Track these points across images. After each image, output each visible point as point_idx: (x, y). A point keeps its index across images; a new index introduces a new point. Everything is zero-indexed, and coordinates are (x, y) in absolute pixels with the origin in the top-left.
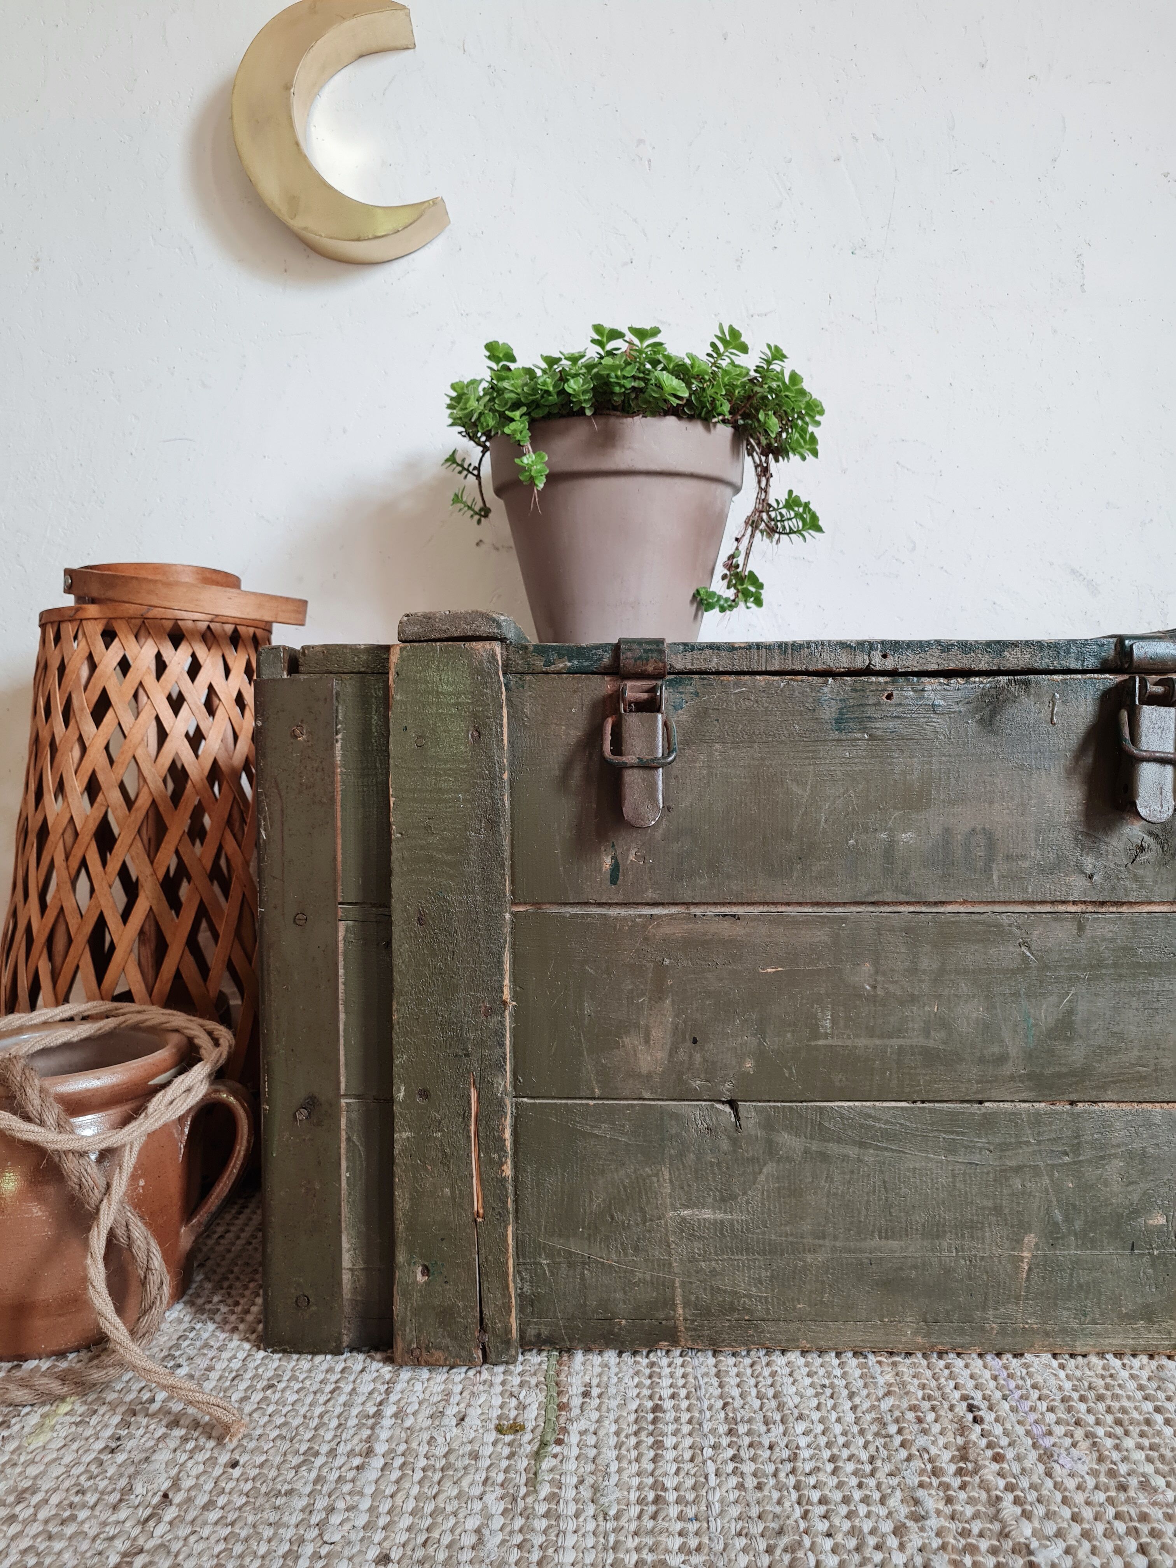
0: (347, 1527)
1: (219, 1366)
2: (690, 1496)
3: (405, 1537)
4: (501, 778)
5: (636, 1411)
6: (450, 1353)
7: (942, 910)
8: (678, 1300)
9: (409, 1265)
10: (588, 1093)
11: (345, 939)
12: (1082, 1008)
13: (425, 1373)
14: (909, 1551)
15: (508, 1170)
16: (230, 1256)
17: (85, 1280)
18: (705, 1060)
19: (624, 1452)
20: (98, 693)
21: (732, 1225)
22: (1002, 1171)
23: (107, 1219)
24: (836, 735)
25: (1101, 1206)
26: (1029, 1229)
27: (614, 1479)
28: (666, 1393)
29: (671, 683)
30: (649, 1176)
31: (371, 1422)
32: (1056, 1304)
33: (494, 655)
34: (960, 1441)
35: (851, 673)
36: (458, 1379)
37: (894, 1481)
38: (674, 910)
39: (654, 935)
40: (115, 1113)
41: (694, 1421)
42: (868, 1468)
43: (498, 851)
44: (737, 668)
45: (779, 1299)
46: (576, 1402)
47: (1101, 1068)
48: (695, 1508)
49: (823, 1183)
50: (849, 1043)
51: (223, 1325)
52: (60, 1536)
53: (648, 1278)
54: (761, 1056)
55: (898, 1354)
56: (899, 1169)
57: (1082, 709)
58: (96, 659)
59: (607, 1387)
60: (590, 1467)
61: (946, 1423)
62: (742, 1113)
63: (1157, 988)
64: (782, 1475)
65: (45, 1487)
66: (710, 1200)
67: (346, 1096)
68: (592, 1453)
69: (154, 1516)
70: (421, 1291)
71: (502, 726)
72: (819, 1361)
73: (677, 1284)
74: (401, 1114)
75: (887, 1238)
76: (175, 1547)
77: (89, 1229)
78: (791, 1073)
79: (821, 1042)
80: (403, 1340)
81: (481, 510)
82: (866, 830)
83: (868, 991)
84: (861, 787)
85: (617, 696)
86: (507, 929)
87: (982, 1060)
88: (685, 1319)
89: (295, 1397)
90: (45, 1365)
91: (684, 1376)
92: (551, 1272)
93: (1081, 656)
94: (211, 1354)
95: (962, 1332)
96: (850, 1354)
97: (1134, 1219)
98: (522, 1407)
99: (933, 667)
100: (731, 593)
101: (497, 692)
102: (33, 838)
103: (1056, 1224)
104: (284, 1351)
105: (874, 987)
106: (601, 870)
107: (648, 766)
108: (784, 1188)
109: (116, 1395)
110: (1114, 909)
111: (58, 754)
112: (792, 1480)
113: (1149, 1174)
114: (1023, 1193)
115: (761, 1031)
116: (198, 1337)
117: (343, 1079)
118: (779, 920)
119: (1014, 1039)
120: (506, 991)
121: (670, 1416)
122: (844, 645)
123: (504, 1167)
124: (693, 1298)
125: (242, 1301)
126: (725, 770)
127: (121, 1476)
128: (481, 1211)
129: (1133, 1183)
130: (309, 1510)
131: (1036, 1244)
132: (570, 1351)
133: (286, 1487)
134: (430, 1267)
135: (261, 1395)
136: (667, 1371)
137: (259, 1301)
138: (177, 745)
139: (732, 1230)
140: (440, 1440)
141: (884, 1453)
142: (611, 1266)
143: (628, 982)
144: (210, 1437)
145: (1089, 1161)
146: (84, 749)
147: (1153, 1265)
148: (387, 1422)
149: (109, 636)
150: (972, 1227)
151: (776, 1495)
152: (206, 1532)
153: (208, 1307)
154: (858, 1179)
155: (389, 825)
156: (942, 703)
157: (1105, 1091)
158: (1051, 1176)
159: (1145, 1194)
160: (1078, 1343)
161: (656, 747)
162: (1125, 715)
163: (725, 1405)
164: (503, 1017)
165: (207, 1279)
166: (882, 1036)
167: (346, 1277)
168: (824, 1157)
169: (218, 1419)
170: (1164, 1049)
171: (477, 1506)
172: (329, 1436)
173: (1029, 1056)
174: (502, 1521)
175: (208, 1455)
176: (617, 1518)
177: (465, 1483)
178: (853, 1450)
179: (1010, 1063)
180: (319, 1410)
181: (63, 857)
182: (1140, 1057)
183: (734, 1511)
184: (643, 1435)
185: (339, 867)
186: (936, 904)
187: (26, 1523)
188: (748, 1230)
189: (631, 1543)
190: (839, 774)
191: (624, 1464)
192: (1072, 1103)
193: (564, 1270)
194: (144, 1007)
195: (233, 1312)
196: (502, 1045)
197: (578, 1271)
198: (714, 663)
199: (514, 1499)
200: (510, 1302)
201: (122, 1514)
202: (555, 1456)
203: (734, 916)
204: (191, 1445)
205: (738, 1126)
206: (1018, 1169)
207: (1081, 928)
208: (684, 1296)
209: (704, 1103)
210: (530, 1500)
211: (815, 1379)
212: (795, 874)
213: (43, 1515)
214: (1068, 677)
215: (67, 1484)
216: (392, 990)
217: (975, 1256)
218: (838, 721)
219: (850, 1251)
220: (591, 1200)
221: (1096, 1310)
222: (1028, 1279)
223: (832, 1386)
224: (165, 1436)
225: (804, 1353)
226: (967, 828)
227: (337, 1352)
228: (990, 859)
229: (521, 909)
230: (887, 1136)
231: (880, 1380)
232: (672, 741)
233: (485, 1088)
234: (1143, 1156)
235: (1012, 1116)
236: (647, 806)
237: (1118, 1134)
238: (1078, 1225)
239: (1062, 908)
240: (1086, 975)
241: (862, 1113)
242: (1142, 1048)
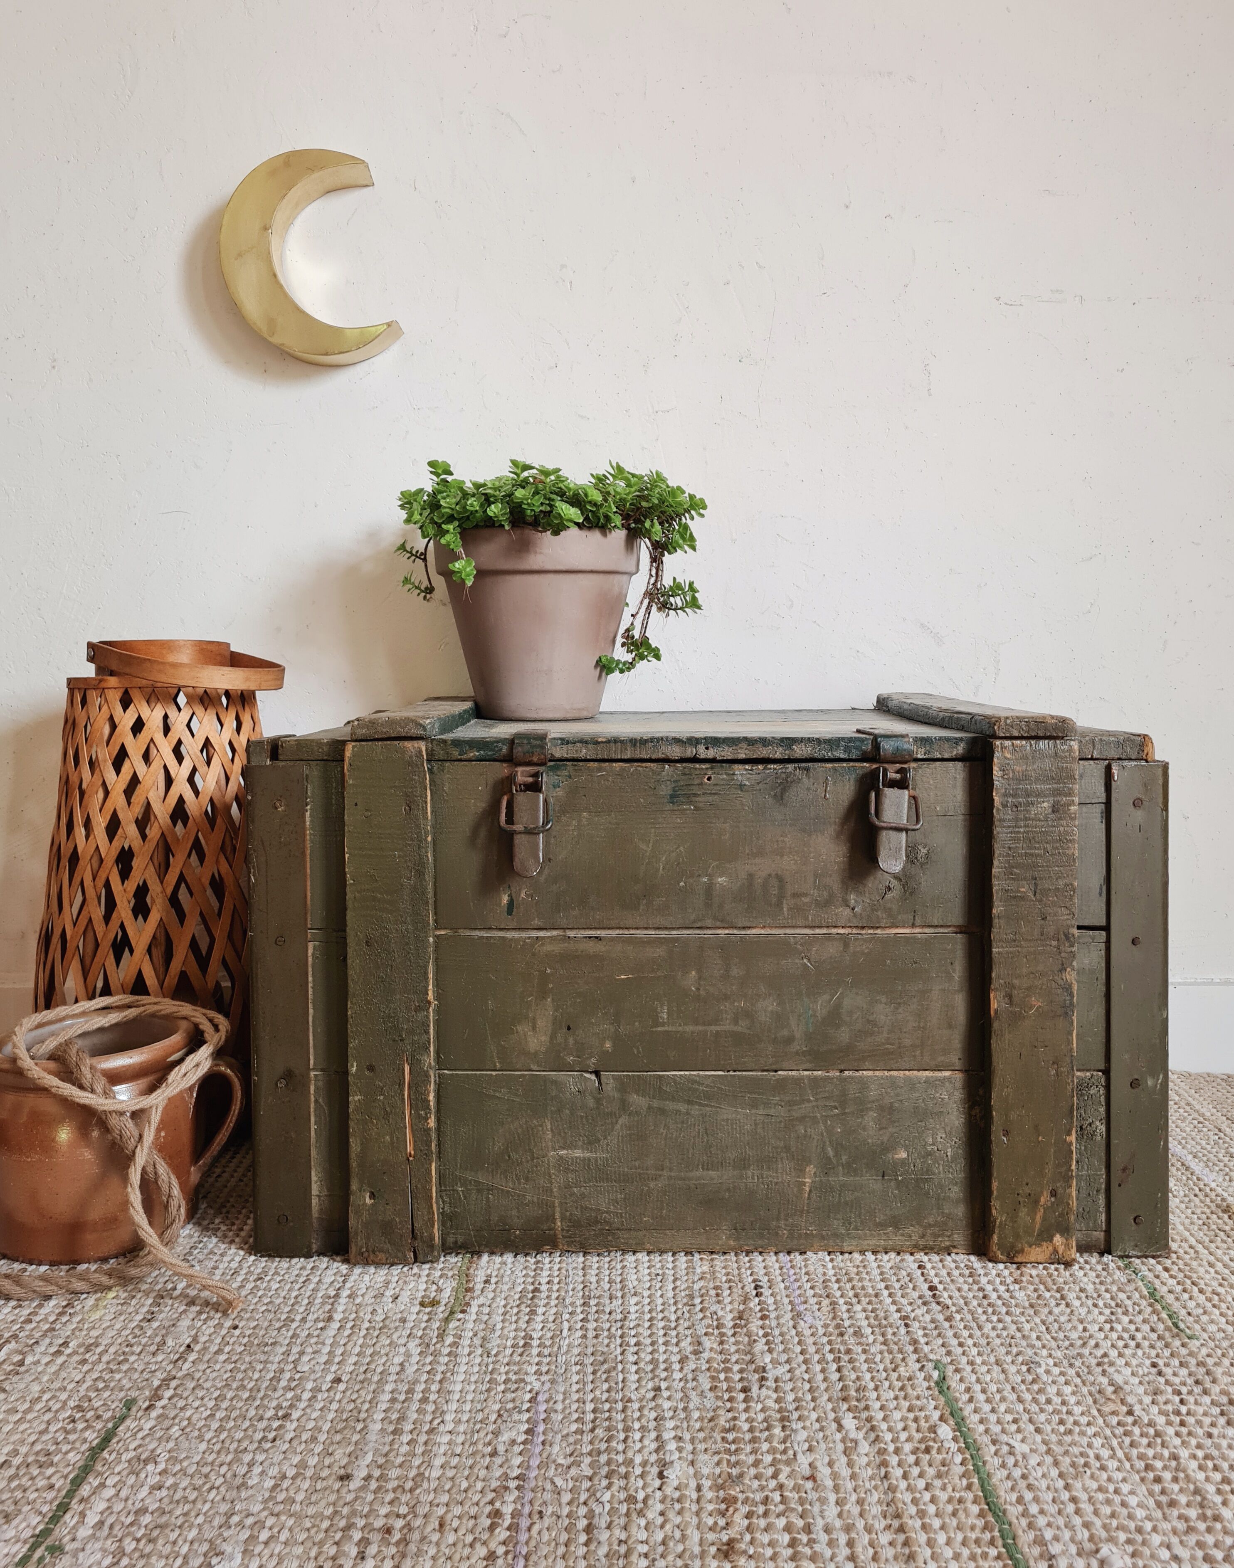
0: (313, 1362)
1: (221, 1266)
2: (548, 1343)
3: (352, 1368)
4: (426, 840)
5: (521, 1292)
6: (390, 1254)
7: (748, 932)
8: (557, 1216)
9: (360, 1191)
10: (492, 1067)
11: (313, 955)
12: (847, 1003)
13: (372, 1269)
14: (685, 1372)
15: (432, 1123)
16: (226, 1190)
17: (126, 1204)
18: (576, 1042)
19: (507, 1317)
20: (118, 748)
21: (596, 1162)
22: (791, 1120)
23: (141, 1158)
24: (670, 807)
25: (861, 1145)
26: (809, 1162)
27: (498, 1333)
28: (544, 1281)
29: (552, 768)
30: (536, 1126)
31: (331, 1300)
32: (829, 1216)
33: (420, 751)
34: (742, 1307)
35: (682, 760)
36: (395, 1273)
37: (688, 1332)
38: (555, 933)
39: (540, 952)
40: (143, 1083)
41: (561, 1298)
42: (673, 1325)
43: (424, 893)
44: (600, 757)
45: (630, 1214)
46: (479, 1287)
47: (862, 1046)
48: (549, 1350)
49: (662, 1130)
50: (680, 1029)
51: (223, 1238)
52: (119, 1371)
53: (535, 1200)
54: (617, 1039)
55: (718, 1253)
56: (717, 1120)
57: (846, 788)
58: (116, 720)
59: (503, 1276)
60: (483, 1326)
61: (735, 1296)
62: (603, 1080)
63: (900, 988)
64: (613, 1329)
65: (104, 1343)
66: (581, 1143)
67: (314, 1069)
68: (486, 1318)
69: (182, 1358)
70: (369, 1211)
71: (426, 803)
72: (658, 1258)
73: (557, 1204)
74: (354, 1083)
75: (708, 1170)
76: (197, 1375)
77: (128, 1167)
78: (639, 1052)
79: (659, 1029)
80: (356, 1245)
81: (426, 588)
82: (692, 875)
83: (694, 992)
84: (688, 844)
85: (510, 779)
86: (431, 949)
87: (775, 1041)
88: (562, 1230)
89: (278, 1285)
90: (93, 1267)
91: (559, 1269)
92: (465, 1198)
93: (847, 749)
94: (215, 1258)
95: (761, 1236)
96: (683, 1254)
97: (885, 1155)
98: (440, 1290)
99: (742, 756)
100: (629, 657)
101: (423, 777)
102: (65, 863)
103: (829, 1159)
104: (269, 1256)
105: (698, 989)
106: (500, 904)
107: (531, 832)
108: (634, 1134)
109: (148, 1286)
110: (871, 931)
111: (86, 796)
112: (620, 1332)
113: (895, 1122)
114: (805, 1136)
115: (617, 1021)
116: (205, 1247)
117: (312, 1058)
118: (631, 940)
119: (798, 1026)
120: (430, 993)
121: (544, 1295)
122: (677, 741)
123: (430, 1121)
124: (568, 1214)
125: (237, 1222)
126: (590, 832)
127: (157, 1335)
128: (413, 1152)
129: (883, 1128)
130: (287, 1353)
131: (815, 1173)
132: (479, 1254)
133: (271, 1341)
134: (375, 1194)
135: (253, 1284)
136: (548, 1266)
137: (250, 1222)
138: (181, 787)
139: (597, 1165)
140: (380, 1311)
141: (687, 1315)
142: (508, 1192)
143: (520, 985)
144: (217, 1311)
145: (853, 1113)
146: (107, 793)
147: (898, 1188)
148: (343, 1301)
149: (126, 702)
150: (769, 1161)
151: (606, 1341)
152: (217, 1367)
153: (211, 1226)
154: (687, 1128)
155: (345, 874)
156: (747, 783)
157: (865, 1062)
158: (825, 1123)
159: (892, 1136)
160: (845, 1244)
161: (538, 818)
162: (873, 795)
163: (585, 1287)
164: (428, 1012)
165: (210, 1207)
166: (704, 1024)
167: (315, 1201)
168: (662, 1111)
169: (223, 1298)
170: (905, 1032)
171: (402, 1350)
172: (302, 1310)
173: (809, 1037)
174: (418, 1358)
175: (217, 1322)
176: (496, 1355)
177: (395, 1337)
178: (666, 1313)
179: (796, 1043)
180: (294, 1294)
181: (91, 878)
182: (888, 1038)
183: (576, 1351)
184: (523, 1307)
185: (309, 902)
186: (744, 928)
187: (94, 1364)
188: (608, 1164)
189: (503, 1369)
190: (672, 834)
191: (507, 1324)
192: (841, 1071)
193: (474, 1195)
194: (158, 1000)
195: (230, 1230)
196: (427, 1033)
197: (485, 1195)
198: (583, 753)
199: (428, 1345)
200: (434, 1218)
201: (160, 1358)
202: (459, 1320)
203: (597, 937)
204: (204, 1316)
205: (600, 1088)
206: (802, 1119)
207: (846, 945)
208: (561, 1213)
209: (576, 1073)
210: (438, 1346)
211: (653, 1270)
212: (642, 907)
213: (105, 1358)
214: (836, 765)
215: (119, 1341)
216: (347, 993)
217: (771, 1182)
218: (672, 796)
219: (681, 1179)
220: (494, 1144)
221: (858, 1220)
222: (809, 1198)
223: (664, 1274)
224: (185, 1311)
225: (649, 1253)
226: (764, 874)
227: (308, 1256)
228: (781, 897)
229: (443, 932)
230: (708, 1096)
231: (699, 1270)
232: (551, 813)
233: (415, 1064)
234: (891, 1109)
235: (798, 1081)
236: (531, 862)
237: (873, 1093)
238: (844, 1158)
239: (834, 931)
240: (849, 980)
241: (690, 1080)
242: (890, 1032)
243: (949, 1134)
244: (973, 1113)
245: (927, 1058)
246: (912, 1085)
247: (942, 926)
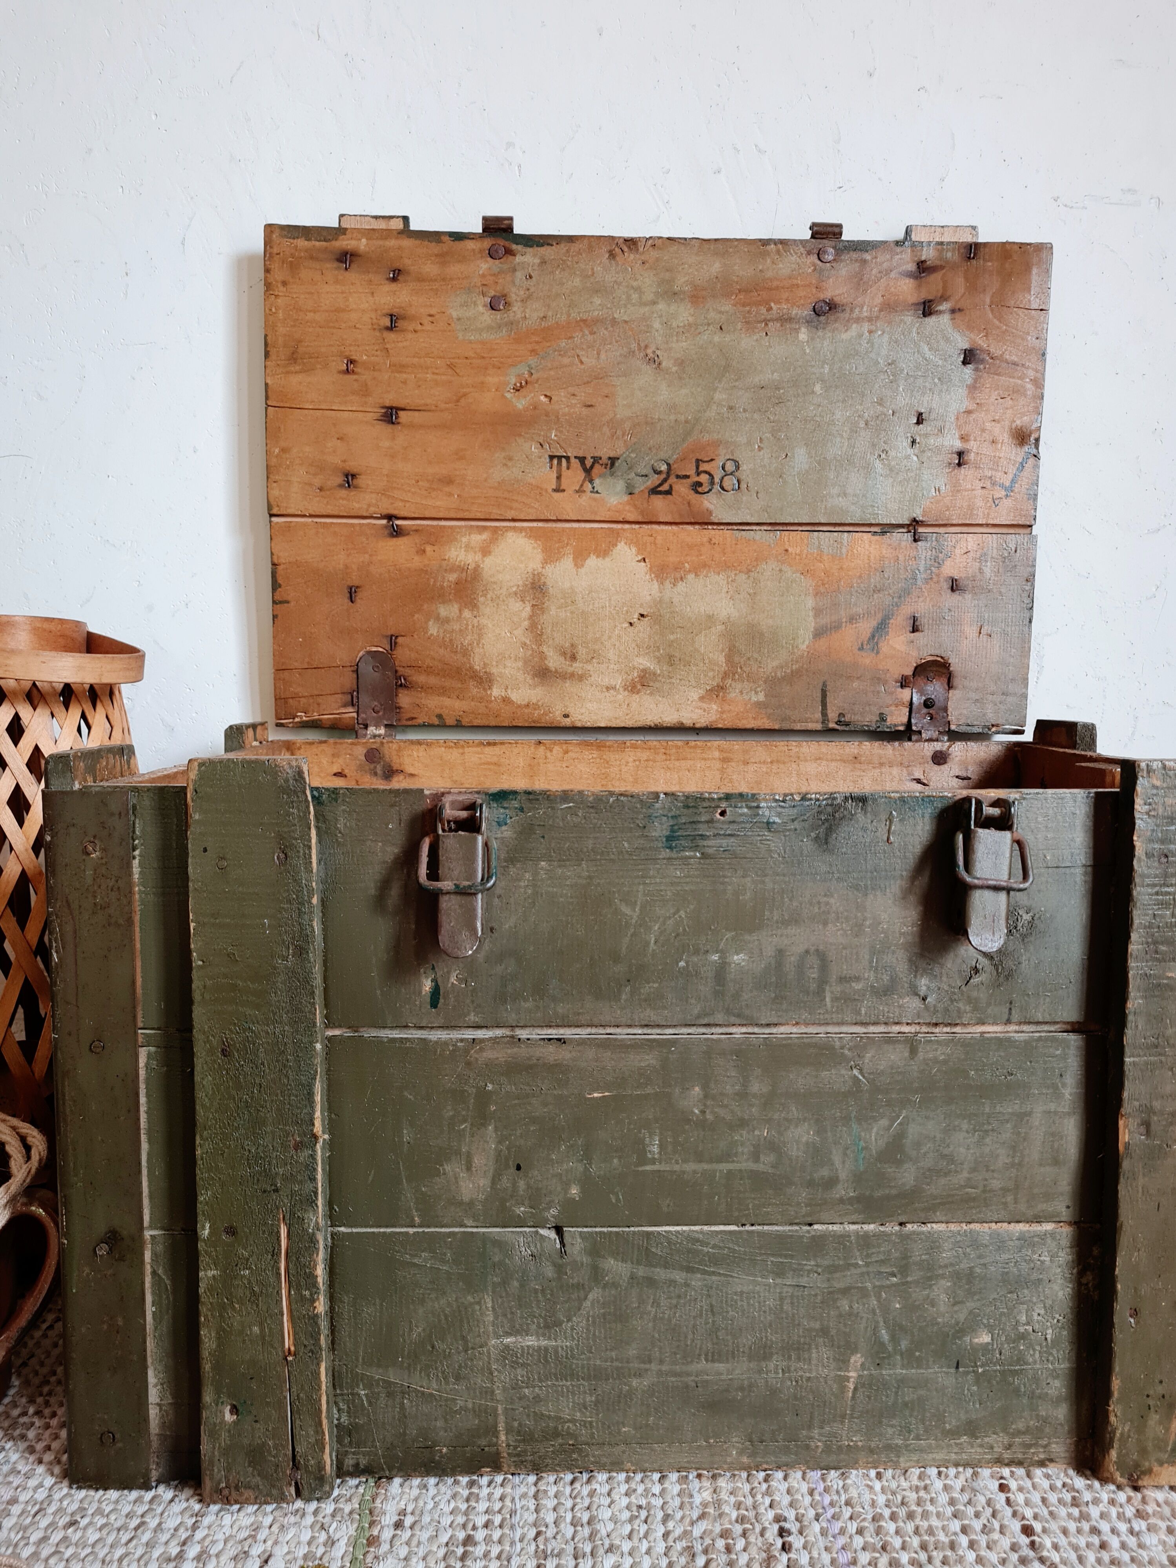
1: (23, 1497)
4: (310, 902)
5: (447, 1544)
6: (260, 1491)
7: (775, 1031)
8: (501, 1427)
9: (217, 1405)
10: (407, 1222)
11: (147, 1065)
12: (913, 1131)
13: (234, 1509)
15: (321, 1306)
18: (529, 1187)
21: (556, 1352)
22: (830, 1293)
24: (666, 853)
25: (927, 1326)
26: (855, 1351)
28: (479, 1521)
29: (496, 798)
30: (471, 1304)
32: (880, 1422)
33: (300, 773)
38: (499, 1032)
39: (477, 1059)
41: (504, 1556)
43: (307, 980)
45: (604, 1424)
46: (387, 1534)
47: (932, 1189)
49: (649, 1308)
50: (677, 1168)
53: (470, 1406)
54: (586, 1182)
56: (727, 1293)
57: (919, 828)
59: (421, 1514)
61: (753, 1550)
62: (567, 1239)
63: (987, 1110)
66: (534, 1327)
67: (151, 1227)
70: (229, 1431)
71: (310, 848)
72: (640, 1480)
73: (500, 1411)
74: (206, 1252)
75: (713, 1361)
78: (618, 1200)
79: (648, 1168)
80: (211, 1479)
82: (697, 952)
83: (697, 1117)
84: (692, 907)
85: (434, 814)
86: (318, 1060)
87: (811, 1184)
88: (508, 1445)
89: (97, 1536)
91: (502, 1499)
92: (370, 1403)
94: (17, 1481)
95: (786, 1450)
96: (672, 1469)
97: (960, 1338)
98: (330, 1542)
101: (305, 813)
103: (882, 1344)
104: (89, 1486)
105: (703, 1112)
106: (420, 992)
107: (464, 892)
108: (609, 1313)
110: (946, 1029)
113: (975, 1294)
114: (850, 1314)
115: (587, 1156)
117: (146, 1211)
118: (607, 1043)
119: (844, 1162)
120: (318, 1123)
121: (480, 1549)
123: (317, 1304)
124: (516, 1424)
126: (550, 889)
128: (292, 1349)
129: (959, 1303)
131: (862, 1365)
132: (390, 1479)
134: (239, 1407)
135: (61, 1534)
136: (486, 1493)
139: (557, 1356)
142: (431, 1395)
143: (449, 1108)
145: (917, 1282)
147: (976, 1383)
150: (798, 1349)
154: (685, 1304)
155: (189, 952)
156: (777, 820)
157: (934, 1212)
158: (879, 1298)
159: (971, 1312)
160: (901, 1459)
161: (475, 871)
162: (961, 838)
163: (538, 1534)
164: (314, 1151)
165: (25, 1385)
166: (711, 1161)
167: (153, 1412)
168: (651, 1282)
170: (993, 1171)
173: (858, 1178)
179: (840, 1186)
180: (119, 1553)
182: (969, 1179)
185: (139, 991)
186: (768, 1025)
188: (573, 1357)
190: (669, 893)
192: (901, 1224)
193: (383, 1400)
196: (313, 1179)
197: (397, 1400)
200: (323, 1439)
203: (559, 1040)
205: (563, 1252)
206: (845, 1291)
207: (913, 1051)
208: (506, 1423)
209: (527, 1230)
211: (633, 1498)
212: (624, 997)
216: (195, 1125)
217: (801, 1377)
218: (669, 838)
219: (675, 1374)
220: (411, 1330)
221: (921, 1426)
222: (853, 1398)
223: (648, 1507)
225: (627, 1471)
226: (801, 949)
227: (147, 1487)
228: (823, 981)
229: (337, 1032)
230: (715, 1260)
231: (697, 1500)
232: (494, 863)
233: (295, 1222)
234: (970, 1276)
235: (843, 1238)
236: (465, 934)
237: (946, 1255)
238: (904, 1344)
239: (896, 1028)
240: (917, 1098)
241: (692, 1239)
242: (974, 1170)
243: (1050, 1310)
244: (1084, 1281)
245: (1022, 1207)
246: (1000, 1243)
247: (1046, 1023)
